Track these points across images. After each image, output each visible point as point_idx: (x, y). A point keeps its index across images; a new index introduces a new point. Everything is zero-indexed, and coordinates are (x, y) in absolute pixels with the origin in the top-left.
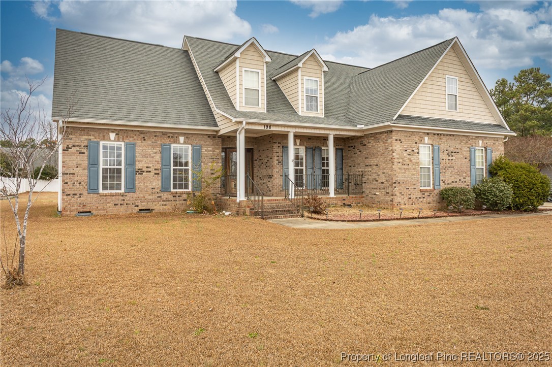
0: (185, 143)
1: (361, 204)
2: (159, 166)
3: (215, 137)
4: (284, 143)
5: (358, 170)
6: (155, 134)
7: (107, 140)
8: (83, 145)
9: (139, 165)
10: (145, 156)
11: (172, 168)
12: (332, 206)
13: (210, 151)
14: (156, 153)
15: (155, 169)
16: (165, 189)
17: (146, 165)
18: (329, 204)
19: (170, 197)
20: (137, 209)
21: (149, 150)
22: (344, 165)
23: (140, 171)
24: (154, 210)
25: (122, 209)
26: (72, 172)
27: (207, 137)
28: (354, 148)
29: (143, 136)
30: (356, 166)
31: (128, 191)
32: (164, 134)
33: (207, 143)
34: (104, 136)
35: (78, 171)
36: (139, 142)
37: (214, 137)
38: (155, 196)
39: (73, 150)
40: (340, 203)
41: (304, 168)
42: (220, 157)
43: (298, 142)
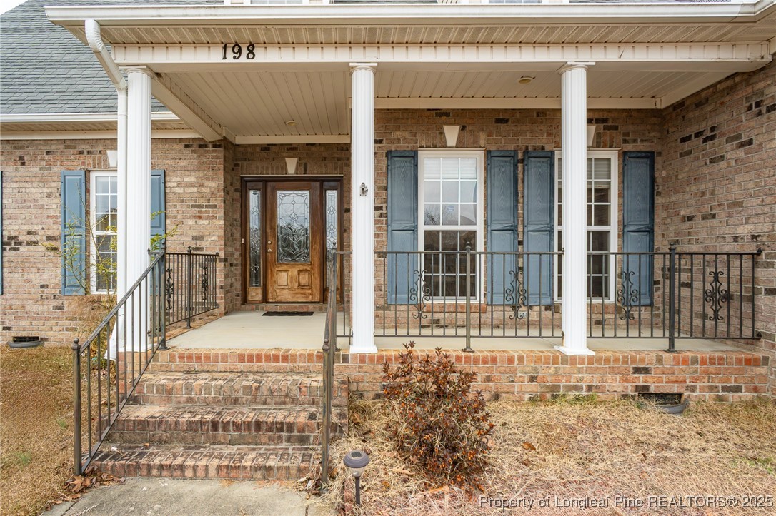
2: (56, 230)
3: (205, 146)
4: (392, 141)
5: (728, 231)
6: (48, 148)
9: (10, 228)
10: (23, 204)
12: (572, 395)
13: (191, 185)
14: (49, 196)
15: (49, 238)
17: (26, 227)
18: (555, 388)
20: (9, 336)
21: (34, 190)
22: (660, 215)
23: (14, 242)
27: (181, 146)
28: (712, 138)
30: (721, 214)
32: (68, 146)
33: (182, 164)
36: (9, 170)
37: (200, 146)
38: (48, 306)
40: (616, 385)
41: (479, 228)
42: (218, 201)
43: (451, 134)
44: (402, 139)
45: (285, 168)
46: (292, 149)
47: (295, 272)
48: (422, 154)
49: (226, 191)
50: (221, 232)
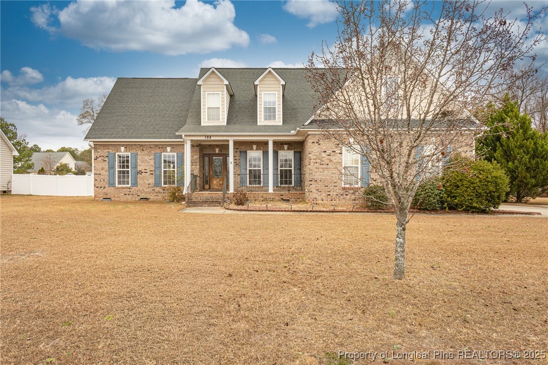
0: (171, 151)
1: (301, 200)
2: (153, 169)
4: (241, 149)
6: (150, 147)
7: (119, 152)
8: (105, 155)
9: (139, 168)
10: (143, 162)
11: (163, 169)
12: (270, 200)
14: (151, 160)
15: (151, 171)
16: (157, 184)
17: (144, 168)
18: (266, 199)
19: (161, 191)
20: (139, 198)
21: (146, 158)
22: (302, 166)
23: (140, 172)
24: (149, 199)
25: (129, 197)
26: (99, 173)
29: (142, 148)
31: (132, 185)
32: (156, 146)
34: (117, 149)
35: (103, 172)
36: (139, 152)
38: (150, 190)
39: (100, 159)
41: (261, 168)
42: (198, 161)
43: (255, 147)
44: (243, 148)
45: (215, 151)
46: (217, 146)
47: (218, 180)
48: (248, 152)
49: (200, 158)
50: (198, 169)
